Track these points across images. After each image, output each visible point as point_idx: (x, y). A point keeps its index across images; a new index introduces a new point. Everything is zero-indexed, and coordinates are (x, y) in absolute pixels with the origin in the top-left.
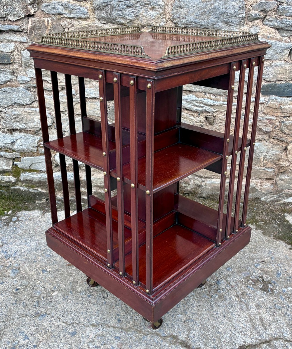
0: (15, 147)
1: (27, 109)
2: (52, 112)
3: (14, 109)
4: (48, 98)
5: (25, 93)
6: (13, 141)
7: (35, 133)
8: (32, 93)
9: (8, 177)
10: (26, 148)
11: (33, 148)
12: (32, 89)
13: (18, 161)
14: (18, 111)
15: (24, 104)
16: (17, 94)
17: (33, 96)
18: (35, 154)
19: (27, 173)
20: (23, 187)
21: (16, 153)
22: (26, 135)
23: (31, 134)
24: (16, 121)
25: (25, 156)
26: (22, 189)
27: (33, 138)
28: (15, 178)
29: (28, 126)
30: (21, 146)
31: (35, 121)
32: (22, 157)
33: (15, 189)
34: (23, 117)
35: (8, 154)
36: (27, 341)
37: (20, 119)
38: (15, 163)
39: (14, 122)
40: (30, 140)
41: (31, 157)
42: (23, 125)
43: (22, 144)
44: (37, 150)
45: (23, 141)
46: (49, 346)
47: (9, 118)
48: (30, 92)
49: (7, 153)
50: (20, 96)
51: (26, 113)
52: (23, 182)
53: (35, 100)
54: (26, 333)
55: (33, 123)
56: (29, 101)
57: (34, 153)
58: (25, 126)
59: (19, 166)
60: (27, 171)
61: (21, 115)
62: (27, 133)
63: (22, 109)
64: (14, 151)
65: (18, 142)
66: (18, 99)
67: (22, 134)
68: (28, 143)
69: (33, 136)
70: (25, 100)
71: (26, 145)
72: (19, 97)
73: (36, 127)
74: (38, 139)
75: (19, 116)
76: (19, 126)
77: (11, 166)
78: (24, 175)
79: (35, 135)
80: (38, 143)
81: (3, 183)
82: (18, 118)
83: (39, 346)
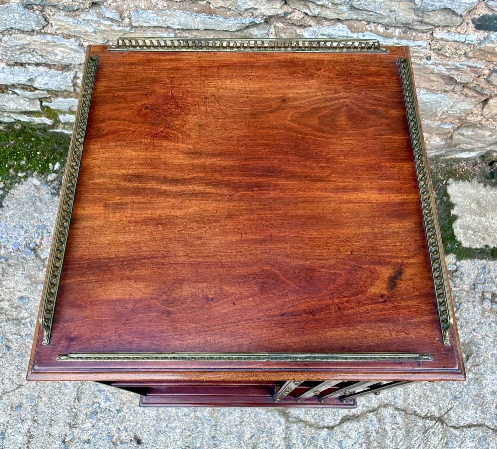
0: (36, 85)
1: (37, 38)
2: (84, 41)
3: (14, 35)
4: (71, 23)
5: (25, 14)
6: (29, 78)
7: (64, 68)
8: (38, 12)
9: (40, 118)
10: (56, 88)
11: (67, 88)
12: (35, 8)
13: (48, 102)
14: (21, 39)
15: (30, 31)
16: (11, 15)
17: (40, 18)
18: (73, 94)
19: (67, 115)
20: (67, 129)
21: (41, 92)
22: (49, 71)
23: (58, 70)
24: (25, 52)
25: (57, 96)
26: (66, 132)
27: (63, 76)
28: (51, 119)
29: (48, 59)
30: (46, 84)
31: (57, 55)
32: (53, 97)
33: (55, 132)
34: (33, 47)
35: (28, 94)
36: (109, 403)
37: (30, 49)
38: (44, 104)
39: (21, 54)
40: (59, 79)
41: (68, 100)
42: (37, 57)
43: (46, 83)
44: (75, 90)
45: (46, 78)
46: (134, 411)
47: (10, 49)
48: (34, 11)
49: (27, 92)
50: (18, 18)
51: (37, 43)
52: (65, 123)
53: (46, 23)
54: (107, 392)
55: (56, 56)
56: (36, 27)
57: (71, 93)
58: (41, 59)
59: (52, 108)
60: (67, 113)
61: (28, 44)
62: (50, 68)
63: (28, 38)
64: (36, 89)
65: (39, 79)
66: (15, 23)
67: (42, 69)
68: (56, 82)
69: (62, 73)
70: (29, 25)
71: (54, 85)
72: (16, 19)
73: (63, 61)
74: (72, 77)
75: (27, 46)
76: (32, 59)
77: (39, 107)
78: (64, 117)
79: (64, 70)
80: (72, 81)
81: (35, 125)
82: (24, 48)
83: (123, 411)
